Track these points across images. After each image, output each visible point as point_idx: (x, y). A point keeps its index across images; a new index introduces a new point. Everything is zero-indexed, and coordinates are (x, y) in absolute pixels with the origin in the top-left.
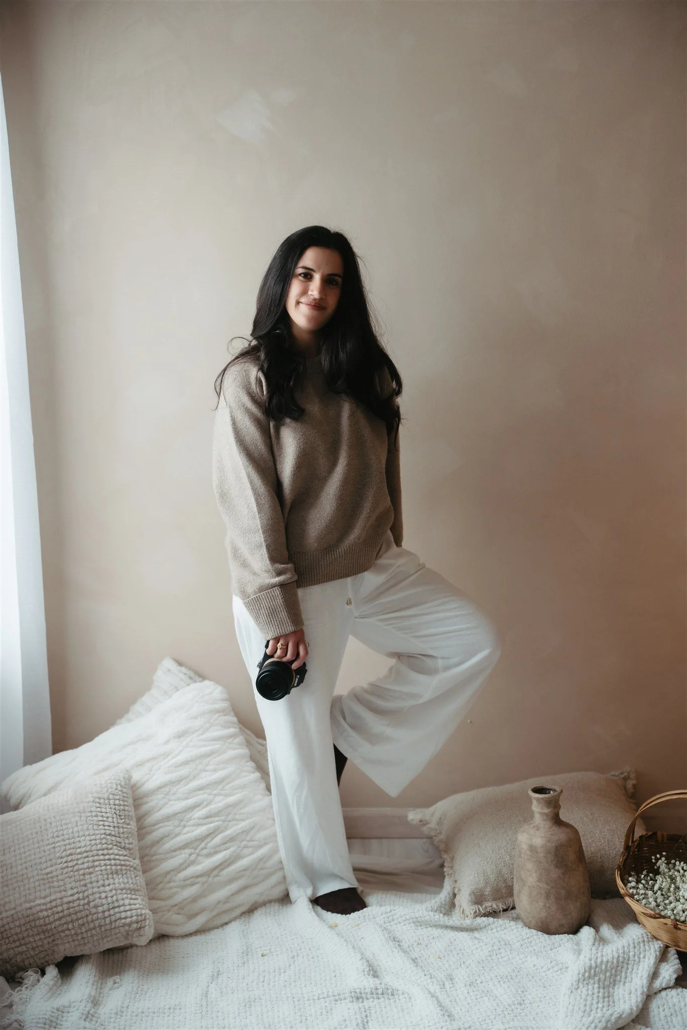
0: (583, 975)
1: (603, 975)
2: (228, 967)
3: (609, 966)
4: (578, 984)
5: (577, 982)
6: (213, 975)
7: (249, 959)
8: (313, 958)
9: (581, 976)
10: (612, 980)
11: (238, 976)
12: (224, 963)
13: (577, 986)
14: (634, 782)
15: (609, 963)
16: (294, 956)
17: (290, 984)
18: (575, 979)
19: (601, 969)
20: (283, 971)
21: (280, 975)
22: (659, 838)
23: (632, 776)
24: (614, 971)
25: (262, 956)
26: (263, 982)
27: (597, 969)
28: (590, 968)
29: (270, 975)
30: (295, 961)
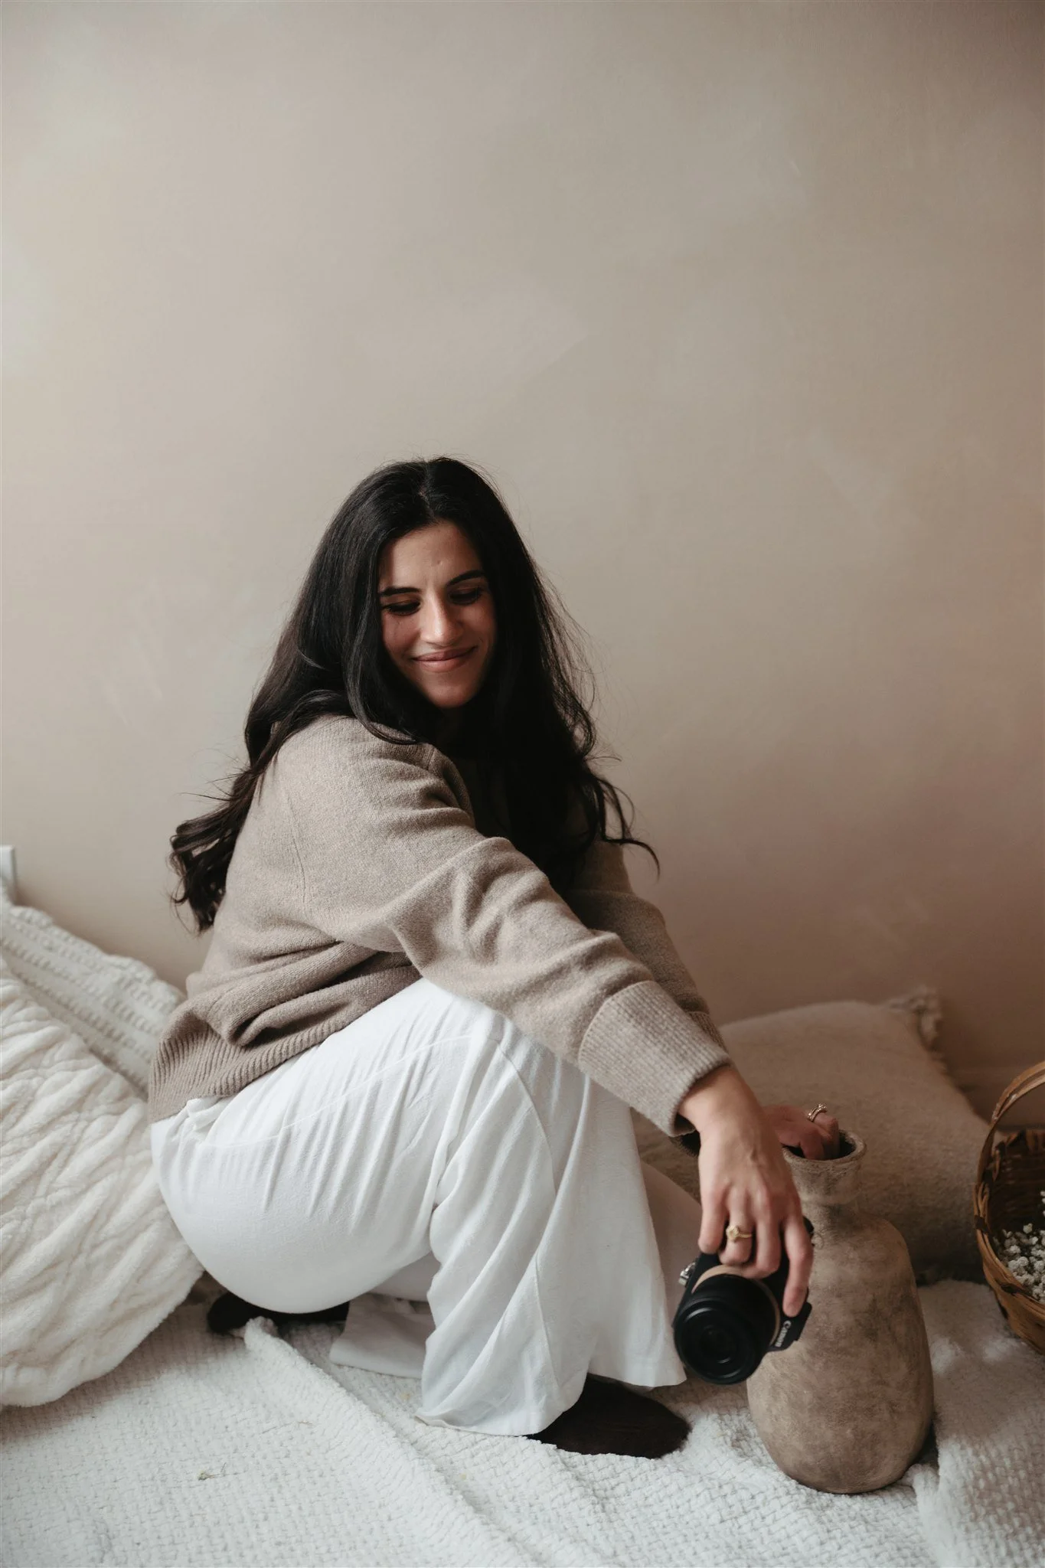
0: (976, 1487)
1: (1013, 1477)
2: (127, 1518)
3: (1016, 1457)
4: (972, 1508)
5: (969, 1505)
6: (100, 1539)
7: (173, 1490)
8: (321, 1476)
9: (970, 1488)
10: (1033, 1484)
11: (159, 1538)
12: (112, 1507)
13: (972, 1514)
14: (938, 1016)
15: (1016, 1452)
16: (276, 1475)
17: (292, 1550)
18: (962, 1499)
19: (1005, 1467)
20: (261, 1516)
21: (257, 1527)
22: (1031, 1144)
23: (933, 1004)
24: (1030, 1465)
25: (200, 1479)
26: (225, 1549)
27: (997, 1469)
28: (984, 1470)
29: (233, 1530)
30: (280, 1487)
